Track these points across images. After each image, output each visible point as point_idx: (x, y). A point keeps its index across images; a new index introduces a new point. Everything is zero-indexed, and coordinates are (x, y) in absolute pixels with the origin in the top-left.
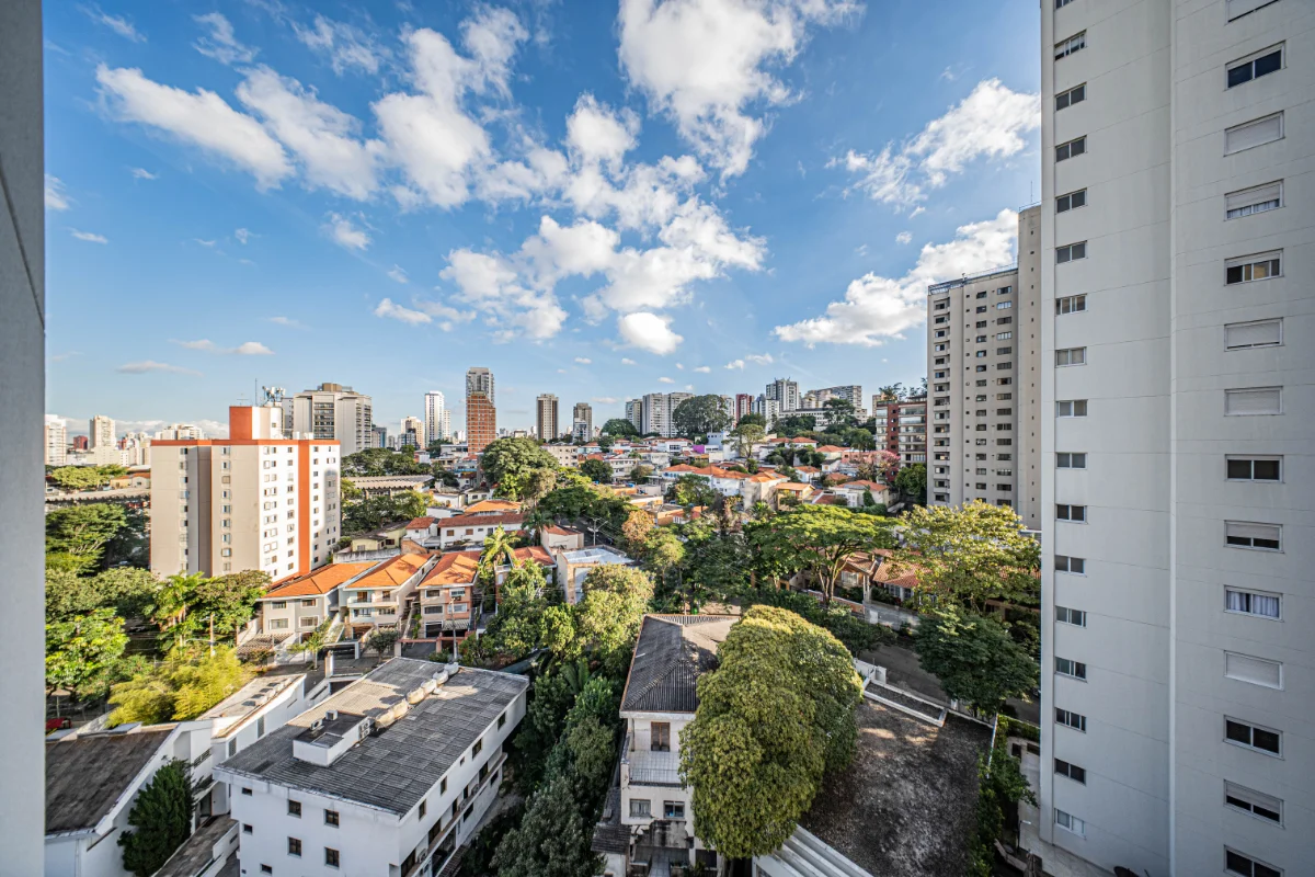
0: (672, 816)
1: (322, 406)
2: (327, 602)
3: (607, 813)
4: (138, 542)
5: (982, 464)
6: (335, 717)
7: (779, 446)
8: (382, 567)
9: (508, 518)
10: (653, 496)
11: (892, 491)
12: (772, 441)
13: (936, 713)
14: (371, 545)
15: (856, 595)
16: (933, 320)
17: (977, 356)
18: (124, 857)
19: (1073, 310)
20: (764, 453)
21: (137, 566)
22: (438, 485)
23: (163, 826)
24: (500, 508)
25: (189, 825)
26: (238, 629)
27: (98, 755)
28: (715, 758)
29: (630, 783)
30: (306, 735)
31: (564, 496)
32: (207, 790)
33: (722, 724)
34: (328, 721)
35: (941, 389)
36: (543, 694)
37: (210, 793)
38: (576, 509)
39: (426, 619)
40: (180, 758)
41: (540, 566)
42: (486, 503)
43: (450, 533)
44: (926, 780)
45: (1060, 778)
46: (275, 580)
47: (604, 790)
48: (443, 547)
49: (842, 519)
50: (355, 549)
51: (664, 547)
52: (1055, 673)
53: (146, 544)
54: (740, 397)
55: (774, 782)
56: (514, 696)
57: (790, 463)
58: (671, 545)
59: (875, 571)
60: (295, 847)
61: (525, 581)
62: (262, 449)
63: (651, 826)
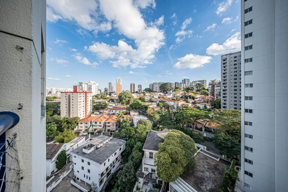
0: (153, 172)
1: (89, 85)
2: (90, 124)
3: (140, 170)
4: (59, 111)
5: (235, 99)
6: (90, 145)
7: (184, 94)
8: (100, 117)
9: (123, 109)
10: (154, 105)
11: (212, 105)
12: (183, 93)
13: (217, 158)
14: (98, 113)
15: (201, 129)
16: (222, 64)
17: (234, 72)
18: (56, 166)
19: (249, 62)
20: (181, 96)
21: (58, 115)
22: (110, 101)
23: (62, 161)
24: (122, 107)
25: (66, 162)
26: (74, 128)
27: (52, 147)
28: (161, 160)
29: (144, 164)
30: (85, 148)
31: (135, 104)
32: (69, 156)
33: (163, 153)
34: (88, 145)
35: (224, 81)
36: (128, 144)
37: (69, 157)
38: (137, 107)
39: (107, 128)
40: (65, 150)
41: (129, 119)
42: (119, 105)
43: (112, 111)
44: (212, 172)
45: (246, 175)
46: (81, 119)
47: (140, 165)
48: (111, 114)
49: (197, 111)
50: (95, 113)
51: (155, 116)
52: (244, 150)
53: (60, 111)
54: (176, 83)
55: (174, 167)
56: (123, 144)
57: (187, 98)
58: (156, 116)
59: (206, 124)
60: (83, 168)
61: (126, 122)
62: (79, 94)
63: (148, 173)
